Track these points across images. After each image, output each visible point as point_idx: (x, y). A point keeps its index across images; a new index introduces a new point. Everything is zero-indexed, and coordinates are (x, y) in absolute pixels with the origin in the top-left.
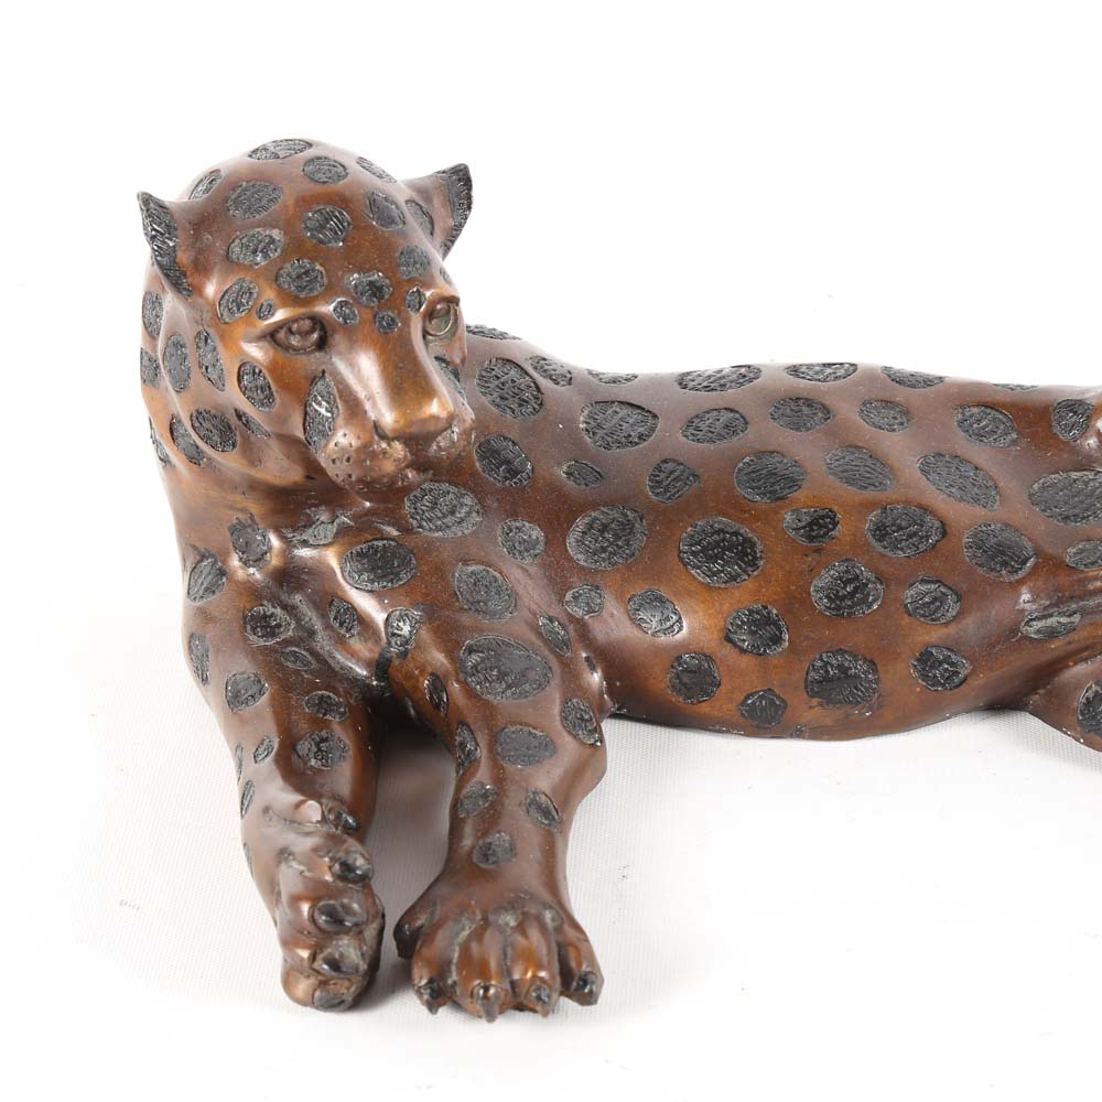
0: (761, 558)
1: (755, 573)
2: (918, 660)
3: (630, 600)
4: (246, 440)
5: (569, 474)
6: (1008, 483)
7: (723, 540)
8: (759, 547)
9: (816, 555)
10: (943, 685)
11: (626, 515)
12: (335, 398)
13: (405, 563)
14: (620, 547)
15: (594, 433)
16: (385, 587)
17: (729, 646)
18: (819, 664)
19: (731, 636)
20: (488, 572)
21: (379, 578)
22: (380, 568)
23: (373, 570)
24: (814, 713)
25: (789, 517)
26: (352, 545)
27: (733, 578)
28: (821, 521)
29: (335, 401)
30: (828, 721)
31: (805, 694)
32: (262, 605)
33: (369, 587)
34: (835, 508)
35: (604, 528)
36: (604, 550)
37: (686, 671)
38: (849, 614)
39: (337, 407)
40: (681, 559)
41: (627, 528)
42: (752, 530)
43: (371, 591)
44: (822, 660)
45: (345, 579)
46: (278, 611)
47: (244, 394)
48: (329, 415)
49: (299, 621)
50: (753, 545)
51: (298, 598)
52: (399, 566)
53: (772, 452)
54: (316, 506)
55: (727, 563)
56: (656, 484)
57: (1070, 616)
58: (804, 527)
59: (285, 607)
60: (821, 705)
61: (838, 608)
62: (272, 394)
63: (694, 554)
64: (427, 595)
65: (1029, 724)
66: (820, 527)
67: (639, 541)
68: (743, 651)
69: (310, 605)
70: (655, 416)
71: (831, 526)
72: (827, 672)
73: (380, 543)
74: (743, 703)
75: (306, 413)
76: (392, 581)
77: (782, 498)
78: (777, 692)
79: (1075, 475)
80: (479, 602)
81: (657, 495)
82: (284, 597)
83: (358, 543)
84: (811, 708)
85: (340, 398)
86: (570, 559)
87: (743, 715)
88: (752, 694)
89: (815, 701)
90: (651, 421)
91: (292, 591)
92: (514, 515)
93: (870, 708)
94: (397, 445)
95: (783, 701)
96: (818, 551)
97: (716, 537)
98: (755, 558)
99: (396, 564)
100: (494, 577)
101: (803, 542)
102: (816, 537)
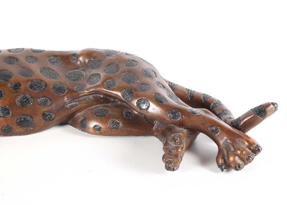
0: (3, 95)
1: (2, 98)
2: (42, 115)
6: (61, 74)
8: (3, 92)
9: (16, 93)
10: (49, 120)
18: (19, 118)
24: (19, 129)
25: (9, 85)
28: (17, 85)
30: (23, 131)
31: (16, 126)
34: (20, 82)
38: (25, 106)
44: (19, 117)
50: (1, 92)
53: (5, 70)
57: (76, 102)
58: (13, 87)
60: (20, 127)
61: (23, 105)
65: (69, 127)
66: (17, 86)
68: (1, 117)
71: (19, 86)
72: (21, 120)
74: (2, 129)
77: (8, 80)
78: (10, 125)
79: (76, 70)
84: (18, 128)
87: (2, 132)
88: (4, 127)
89: (19, 127)
93: (32, 127)
95: (11, 127)
96: (17, 92)
98: (2, 95)
101: (13, 90)
102: (16, 89)
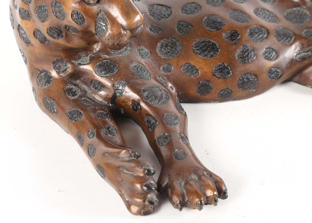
0: (219, 48)
1: (218, 53)
2: (268, 72)
3: (181, 67)
4: (67, 35)
5: (151, 30)
7: (206, 44)
8: (217, 45)
9: (235, 45)
10: (275, 79)
11: (173, 40)
12: (105, 18)
13: (115, 66)
14: (173, 51)
15: (153, 15)
16: (110, 75)
17: (215, 77)
18: (241, 78)
19: (215, 74)
20: (139, 65)
21: (108, 72)
22: (107, 69)
23: (105, 70)
24: (241, 92)
25: (224, 35)
26: (97, 63)
27: (212, 56)
28: (234, 35)
29: (106, 20)
30: (243, 95)
31: (238, 88)
32: (68, 85)
33: (105, 76)
34: (237, 30)
35: (167, 46)
36: (169, 52)
37: (201, 86)
38: (248, 62)
39: (107, 22)
40: (194, 52)
41: (174, 45)
42: (214, 40)
43: (106, 77)
44: (242, 77)
45: (96, 73)
46: (73, 87)
47: (74, 21)
48: (104, 24)
49: (80, 89)
50: (215, 45)
51: (78, 81)
52: (113, 67)
53: (212, 15)
54: (82, 52)
55: (209, 52)
56: (179, 29)
57: (307, 52)
58: (229, 37)
59: (75, 85)
60: (242, 90)
61: (245, 60)
62: (84, 20)
63: (198, 50)
64: (125, 75)
66: (234, 36)
67: (179, 48)
68: (219, 78)
69: (83, 83)
70: (170, 8)
71: (237, 36)
72: (244, 80)
73: (105, 61)
74: (220, 93)
75: (96, 25)
76: (112, 73)
77: (220, 29)
78: (230, 88)
80: (141, 75)
81: (181, 33)
82: (74, 82)
83: (99, 62)
84: (239, 91)
85: (108, 18)
86: (159, 57)
87: (219, 97)
88: (223, 90)
89: (240, 89)
90: (169, 9)
91: (76, 79)
92: (140, 45)
93: (255, 89)
94: (128, 31)
95: (231, 91)
96: (235, 44)
97: (203, 44)
98: (217, 49)
99: (112, 67)
100: (141, 66)
101: (230, 42)
102: (234, 39)
